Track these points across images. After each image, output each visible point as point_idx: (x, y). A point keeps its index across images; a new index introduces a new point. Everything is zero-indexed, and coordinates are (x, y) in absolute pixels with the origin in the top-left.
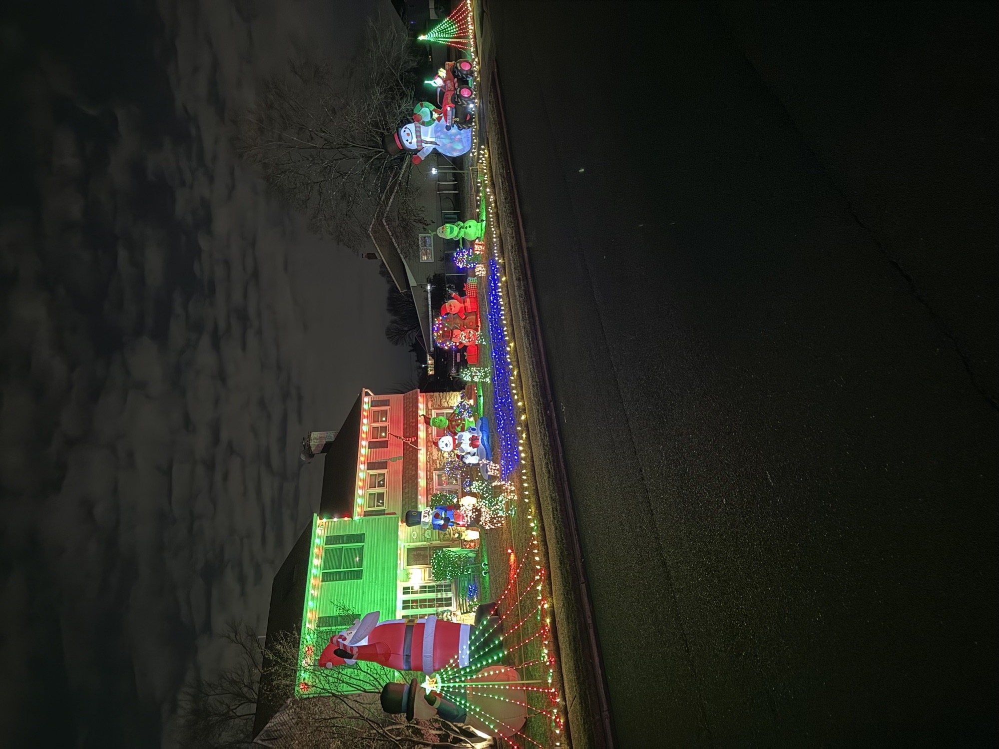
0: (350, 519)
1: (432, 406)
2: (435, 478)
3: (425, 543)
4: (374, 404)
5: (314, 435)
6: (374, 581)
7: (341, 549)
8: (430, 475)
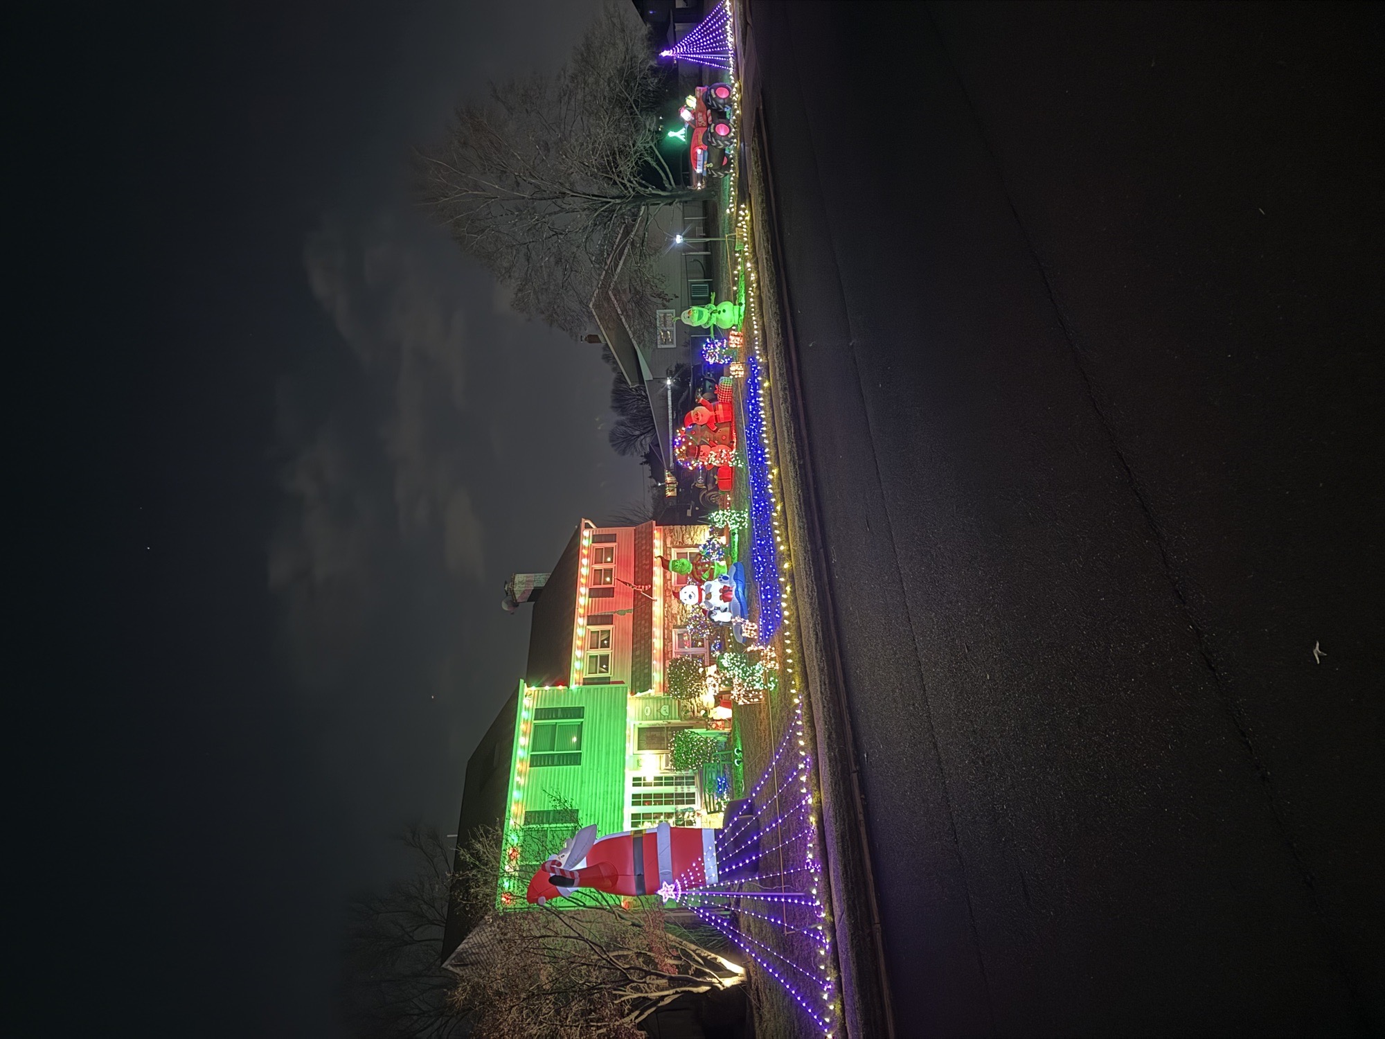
0: (565, 687)
1: (672, 543)
2: (675, 638)
3: (661, 722)
4: (596, 539)
5: (519, 578)
6: (595, 768)
7: (554, 726)
8: (668, 633)
